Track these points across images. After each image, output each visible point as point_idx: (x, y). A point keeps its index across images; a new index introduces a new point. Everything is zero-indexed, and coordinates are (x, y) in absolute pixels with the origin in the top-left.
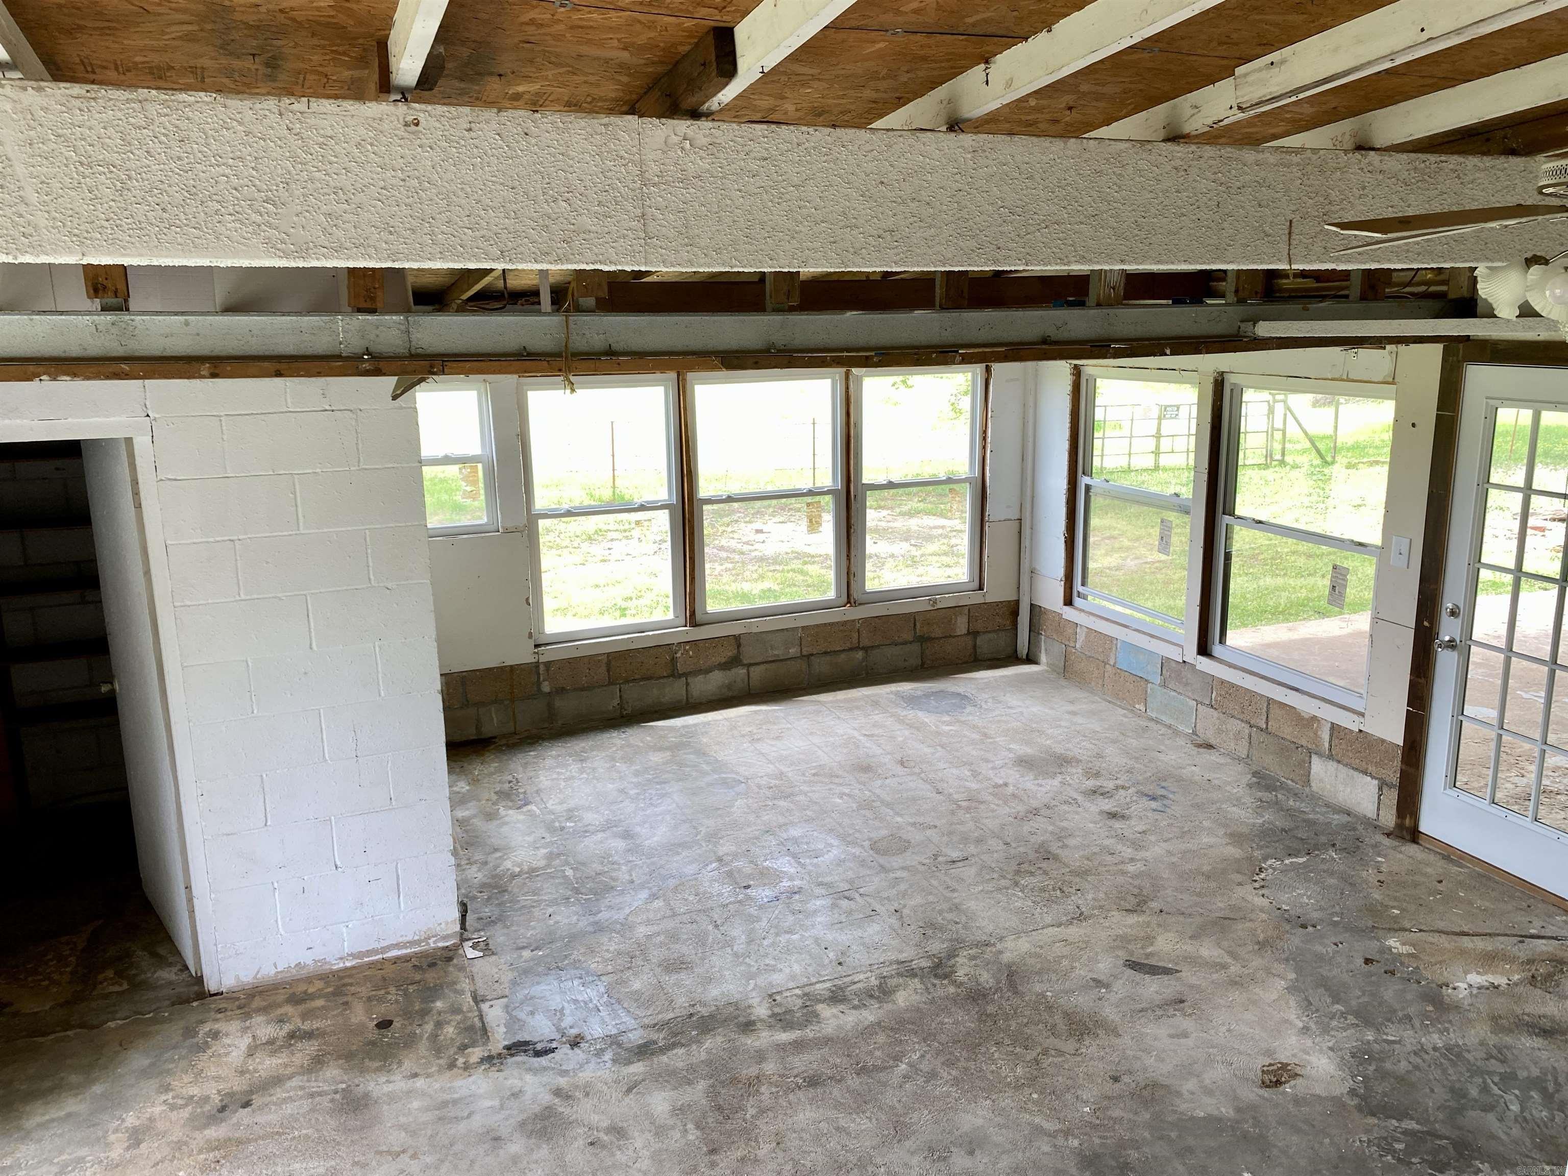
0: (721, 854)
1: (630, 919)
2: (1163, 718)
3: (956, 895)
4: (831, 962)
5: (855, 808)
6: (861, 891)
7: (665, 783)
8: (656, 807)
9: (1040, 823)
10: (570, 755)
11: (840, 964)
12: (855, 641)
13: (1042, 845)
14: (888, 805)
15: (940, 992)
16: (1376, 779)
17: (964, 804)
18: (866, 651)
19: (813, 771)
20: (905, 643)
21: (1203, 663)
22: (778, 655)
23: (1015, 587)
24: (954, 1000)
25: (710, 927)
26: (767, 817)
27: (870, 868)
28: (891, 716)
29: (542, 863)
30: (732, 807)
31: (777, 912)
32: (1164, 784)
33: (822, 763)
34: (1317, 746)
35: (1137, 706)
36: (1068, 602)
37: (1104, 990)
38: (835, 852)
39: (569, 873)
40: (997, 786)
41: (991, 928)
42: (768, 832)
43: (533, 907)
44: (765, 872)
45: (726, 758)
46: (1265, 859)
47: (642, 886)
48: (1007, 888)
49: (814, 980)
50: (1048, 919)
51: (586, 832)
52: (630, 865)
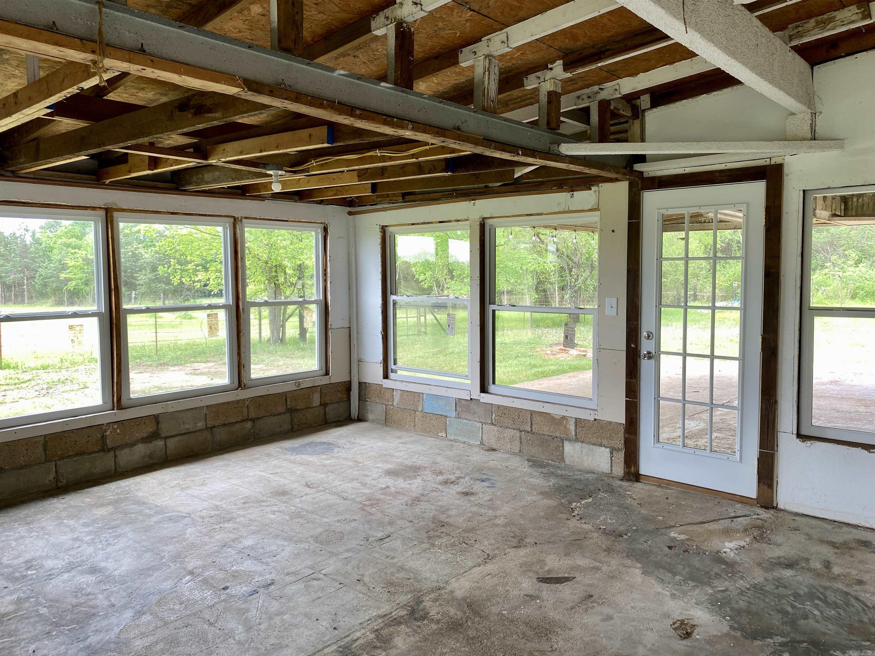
0: (190, 568)
1: (122, 637)
2: (459, 438)
3: (396, 560)
4: (327, 629)
5: (288, 518)
6: (323, 572)
7: (116, 527)
8: (114, 545)
9: (424, 506)
10: (15, 521)
11: (335, 629)
12: (245, 414)
13: (434, 518)
14: (312, 512)
15: (426, 631)
16: (608, 447)
17: (367, 503)
18: (254, 421)
19: (242, 501)
20: (280, 414)
21: (485, 398)
22: (188, 429)
23: (348, 372)
24: (440, 632)
25: (206, 626)
26: (218, 536)
27: (321, 555)
28: (284, 461)
29: (11, 608)
30: (186, 534)
31: (261, 602)
32: (483, 472)
33: (247, 495)
34: (567, 435)
35: (440, 434)
36: (386, 376)
37: (538, 601)
38: (288, 549)
39: (43, 611)
40: (382, 489)
41: (434, 577)
42: (224, 546)
43: (13, 647)
44: (236, 574)
45: (164, 503)
46: (570, 503)
47: (125, 607)
48: (429, 549)
49: (321, 647)
50: (470, 563)
51: (50, 575)
52: (105, 593)
